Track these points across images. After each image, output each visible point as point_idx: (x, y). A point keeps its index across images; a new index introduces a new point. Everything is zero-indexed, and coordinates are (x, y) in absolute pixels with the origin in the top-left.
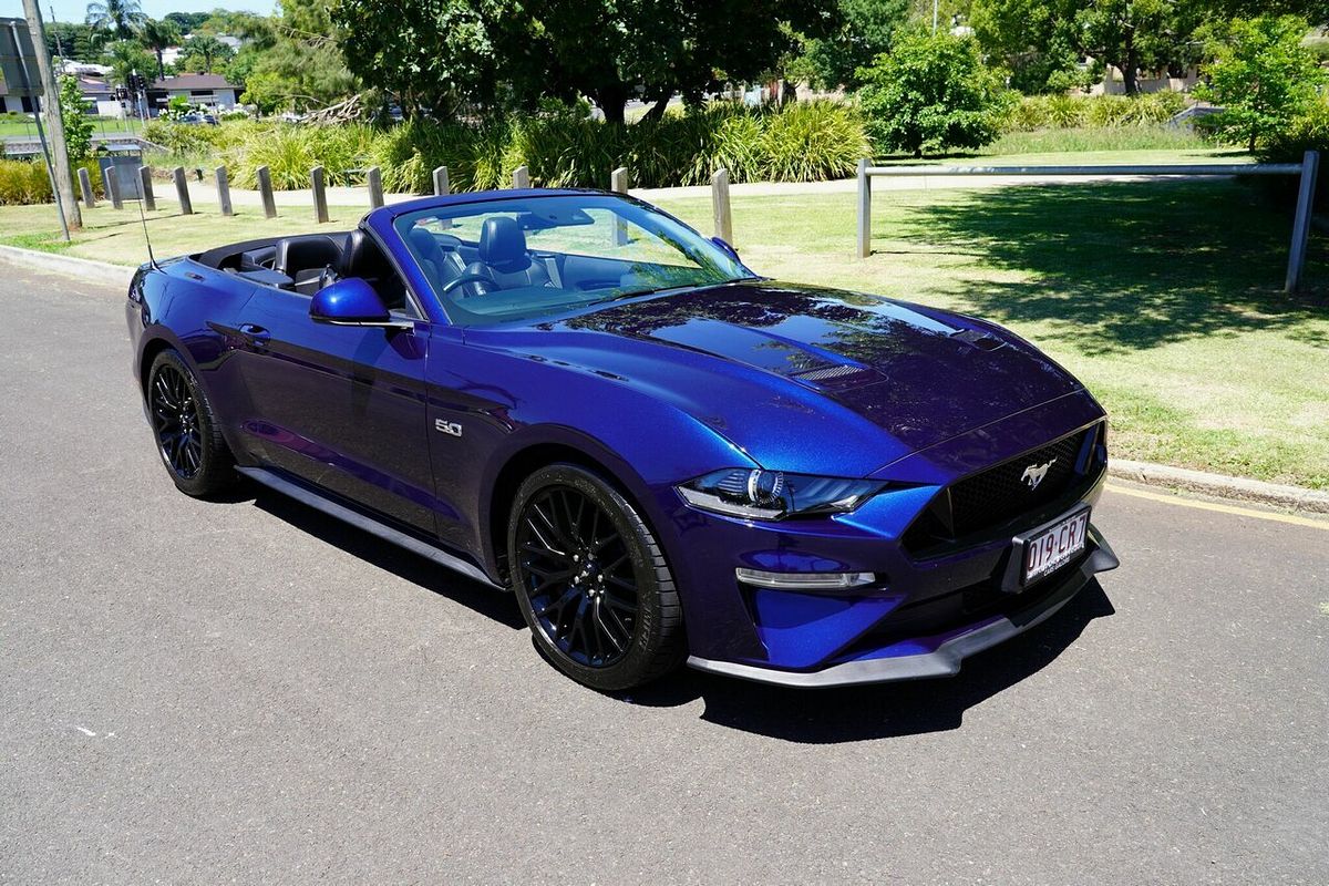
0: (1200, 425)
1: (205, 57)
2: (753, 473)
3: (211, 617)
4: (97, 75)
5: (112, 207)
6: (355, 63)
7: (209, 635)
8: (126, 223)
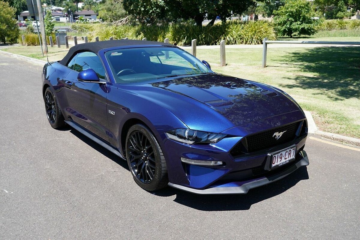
0: (355, 123)
1: (89, 5)
2: (187, 130)
3: (48, 162)
4: (61, 10)
5: (58, 47)
6: (126, 8)
7: (46, 167)
8: (60, 51)
